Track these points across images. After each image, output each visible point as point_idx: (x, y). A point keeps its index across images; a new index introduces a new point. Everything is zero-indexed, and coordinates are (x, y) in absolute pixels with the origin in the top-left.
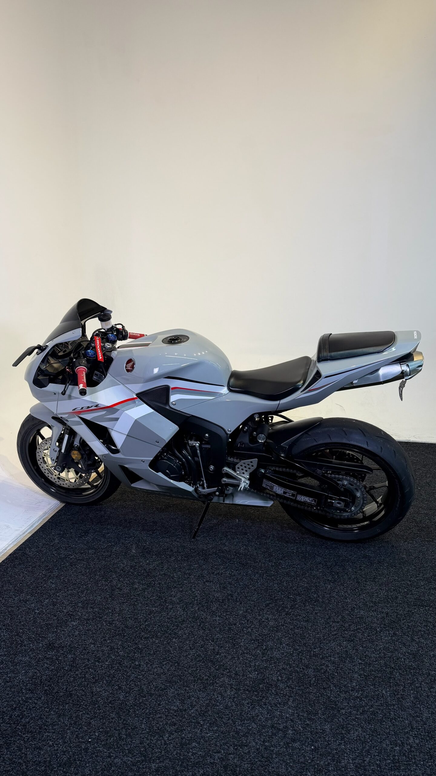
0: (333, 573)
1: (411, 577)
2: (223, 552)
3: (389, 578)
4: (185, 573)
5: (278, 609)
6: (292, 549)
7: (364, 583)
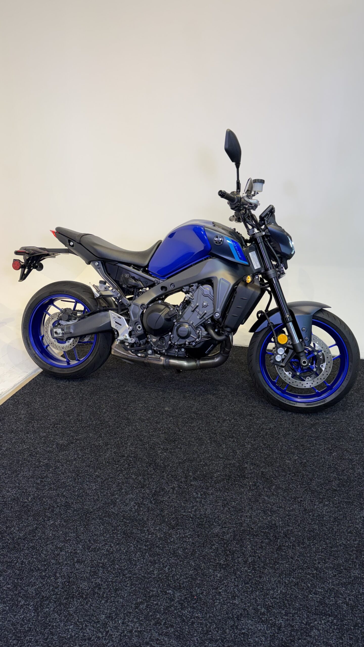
0: (228, 552)
1: (319, 563)
2: (109, 516)
3: (292, 562)
4: (57, 548)
5: (148, 614)
6: (189, 512)
7: (260, 572)
